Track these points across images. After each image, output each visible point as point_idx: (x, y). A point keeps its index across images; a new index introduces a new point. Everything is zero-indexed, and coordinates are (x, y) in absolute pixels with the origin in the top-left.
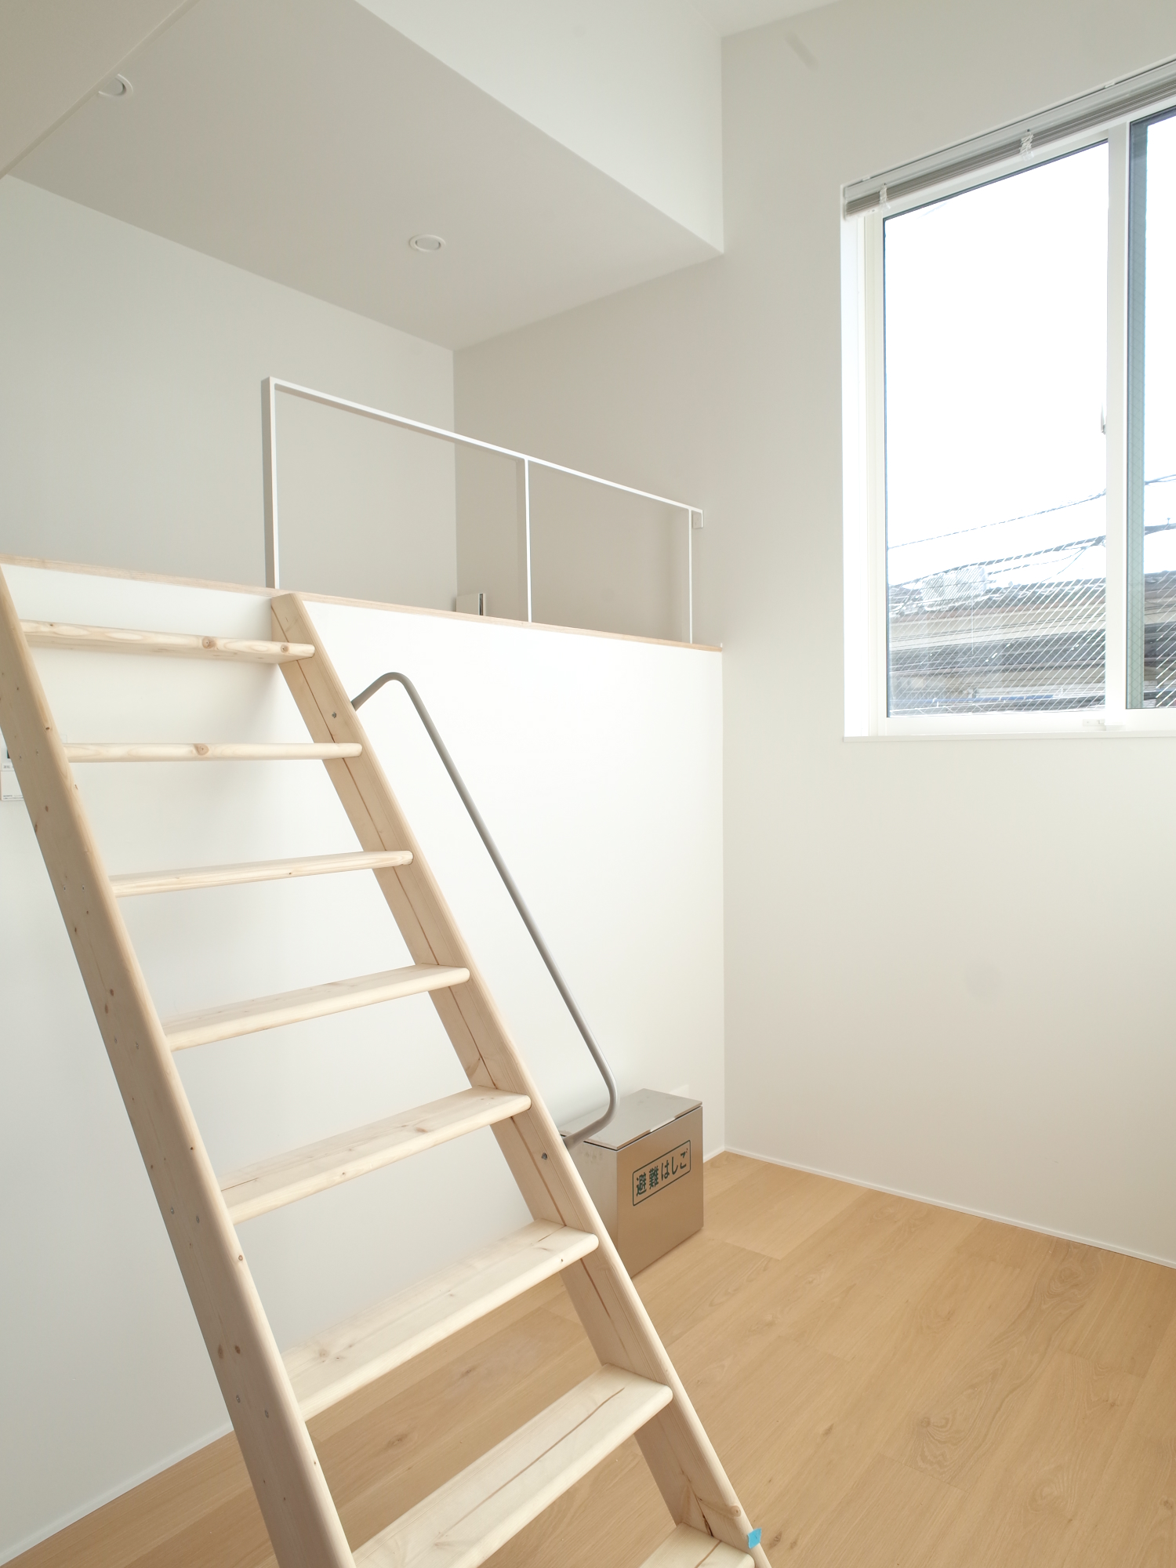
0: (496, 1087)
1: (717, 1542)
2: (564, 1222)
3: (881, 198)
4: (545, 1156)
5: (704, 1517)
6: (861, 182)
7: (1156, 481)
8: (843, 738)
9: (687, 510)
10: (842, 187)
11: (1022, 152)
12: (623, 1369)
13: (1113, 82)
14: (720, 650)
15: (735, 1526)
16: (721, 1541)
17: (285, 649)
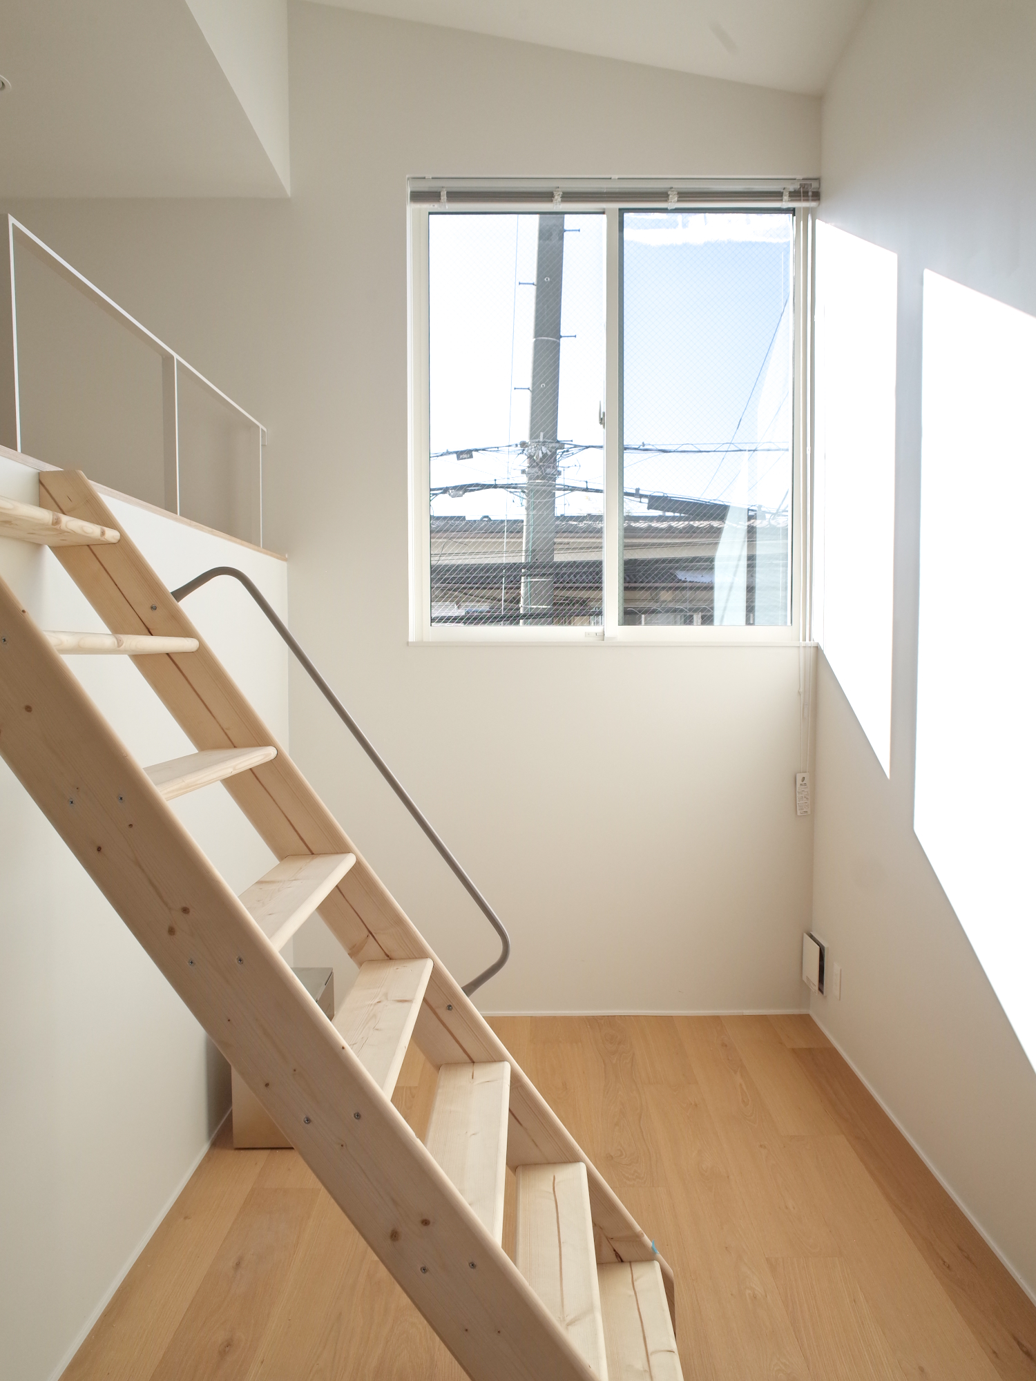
0: (389, 958)
1: (629, 1264)
2: (471, 1059)
3: (442, 198)
4: (449, 1008)
5: (615, 1250)
6: (424, 178)
7: (484, 450)
8: (408, 643)
9: (258, 427)
10: (407, 176)
11: (554, 202)
12: (536, 1164)
13: (617, 177)
14: (285, 560)
15: (642, 1245)
16: (630, 1262)
17: (103, 533)
